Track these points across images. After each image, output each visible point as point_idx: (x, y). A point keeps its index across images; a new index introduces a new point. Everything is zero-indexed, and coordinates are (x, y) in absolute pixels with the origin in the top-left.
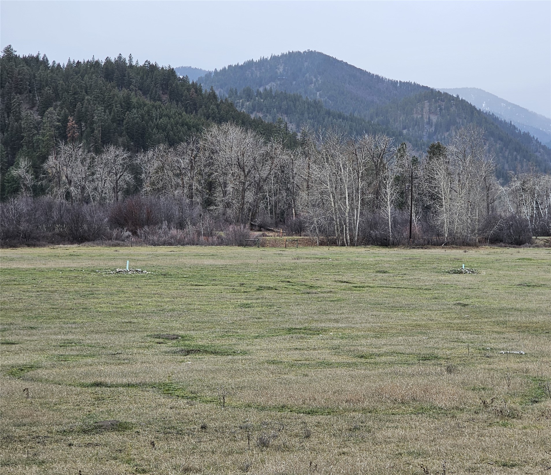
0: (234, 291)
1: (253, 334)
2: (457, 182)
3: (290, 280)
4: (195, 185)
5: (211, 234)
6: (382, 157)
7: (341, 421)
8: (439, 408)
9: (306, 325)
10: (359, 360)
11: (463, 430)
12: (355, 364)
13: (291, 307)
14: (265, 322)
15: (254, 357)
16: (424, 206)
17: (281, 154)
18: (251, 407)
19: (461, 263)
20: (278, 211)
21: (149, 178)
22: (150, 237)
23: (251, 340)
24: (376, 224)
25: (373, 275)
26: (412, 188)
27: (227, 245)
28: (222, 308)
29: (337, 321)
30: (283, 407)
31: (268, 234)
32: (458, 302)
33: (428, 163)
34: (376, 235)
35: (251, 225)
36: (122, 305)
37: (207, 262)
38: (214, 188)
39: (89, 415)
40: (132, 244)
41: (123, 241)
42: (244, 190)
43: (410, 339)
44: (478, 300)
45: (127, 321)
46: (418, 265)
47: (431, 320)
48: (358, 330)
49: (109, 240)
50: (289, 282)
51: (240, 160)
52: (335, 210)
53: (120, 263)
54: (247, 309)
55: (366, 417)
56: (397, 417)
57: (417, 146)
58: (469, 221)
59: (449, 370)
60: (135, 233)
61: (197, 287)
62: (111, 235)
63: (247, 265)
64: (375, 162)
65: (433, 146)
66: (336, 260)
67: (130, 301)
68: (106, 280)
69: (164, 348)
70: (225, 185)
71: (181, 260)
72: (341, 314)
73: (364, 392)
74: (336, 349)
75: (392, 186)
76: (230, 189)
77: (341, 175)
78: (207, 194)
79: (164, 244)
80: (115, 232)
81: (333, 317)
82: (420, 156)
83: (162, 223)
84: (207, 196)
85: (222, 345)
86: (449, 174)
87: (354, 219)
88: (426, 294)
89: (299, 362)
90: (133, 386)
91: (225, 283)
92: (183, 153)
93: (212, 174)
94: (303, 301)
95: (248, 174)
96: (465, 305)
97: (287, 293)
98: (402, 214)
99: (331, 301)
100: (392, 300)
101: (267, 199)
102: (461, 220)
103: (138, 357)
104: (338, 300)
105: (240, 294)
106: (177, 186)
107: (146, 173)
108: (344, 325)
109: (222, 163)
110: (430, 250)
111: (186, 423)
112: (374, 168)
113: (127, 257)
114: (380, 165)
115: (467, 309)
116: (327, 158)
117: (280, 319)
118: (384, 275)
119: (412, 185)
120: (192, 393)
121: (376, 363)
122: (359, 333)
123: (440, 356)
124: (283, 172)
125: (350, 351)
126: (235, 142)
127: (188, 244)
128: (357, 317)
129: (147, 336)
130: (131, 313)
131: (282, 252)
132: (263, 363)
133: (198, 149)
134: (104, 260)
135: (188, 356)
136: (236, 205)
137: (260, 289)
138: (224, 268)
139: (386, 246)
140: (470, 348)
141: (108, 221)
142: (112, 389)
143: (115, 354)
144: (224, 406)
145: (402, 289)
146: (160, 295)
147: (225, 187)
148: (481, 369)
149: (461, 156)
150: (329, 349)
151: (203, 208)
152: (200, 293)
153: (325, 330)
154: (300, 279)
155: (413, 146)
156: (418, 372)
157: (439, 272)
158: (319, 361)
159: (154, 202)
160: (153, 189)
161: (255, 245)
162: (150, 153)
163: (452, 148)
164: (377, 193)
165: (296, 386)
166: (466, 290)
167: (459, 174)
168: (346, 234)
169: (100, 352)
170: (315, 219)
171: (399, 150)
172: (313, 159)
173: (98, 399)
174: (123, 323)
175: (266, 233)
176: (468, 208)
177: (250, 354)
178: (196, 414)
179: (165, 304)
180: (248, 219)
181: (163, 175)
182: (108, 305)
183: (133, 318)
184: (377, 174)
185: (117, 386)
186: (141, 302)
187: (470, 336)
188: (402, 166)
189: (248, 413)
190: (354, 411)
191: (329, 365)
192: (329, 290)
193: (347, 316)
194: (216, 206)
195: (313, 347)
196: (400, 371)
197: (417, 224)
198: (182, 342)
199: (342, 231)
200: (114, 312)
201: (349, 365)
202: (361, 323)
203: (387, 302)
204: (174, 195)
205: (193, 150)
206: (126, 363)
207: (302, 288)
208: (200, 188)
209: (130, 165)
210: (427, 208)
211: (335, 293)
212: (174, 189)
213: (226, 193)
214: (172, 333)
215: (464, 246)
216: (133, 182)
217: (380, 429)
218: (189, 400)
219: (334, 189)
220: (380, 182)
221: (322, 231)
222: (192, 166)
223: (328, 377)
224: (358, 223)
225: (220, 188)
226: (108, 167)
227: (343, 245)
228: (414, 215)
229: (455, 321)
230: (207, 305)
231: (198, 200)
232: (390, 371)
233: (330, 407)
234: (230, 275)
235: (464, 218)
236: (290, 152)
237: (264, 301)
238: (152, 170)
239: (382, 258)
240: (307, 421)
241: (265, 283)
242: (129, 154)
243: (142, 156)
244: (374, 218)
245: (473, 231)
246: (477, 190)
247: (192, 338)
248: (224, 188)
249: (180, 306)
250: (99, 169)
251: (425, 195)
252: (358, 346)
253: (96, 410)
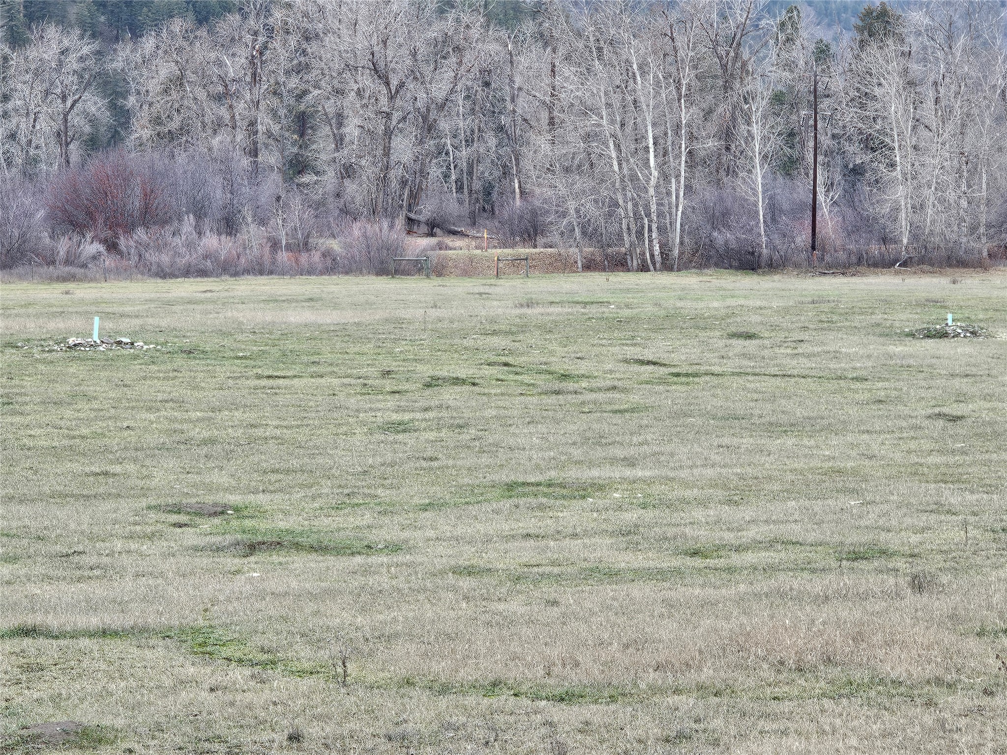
0: (367, 389)
1: (416, 500)
2: (930, 104)
3: (510, 360)
4: (265, 122)
5: (306, 246)
6: (739, 44)
7: (644, 718)
8: (893, 682)
9: (553, 474)
10: (690, 562)
11: (956, 736)
12: (678, 572)
13: (512, 429)
14: (448, 467)
15: (419, 559)
16: (846, 166)
17: (483, 39)
18: (413, 684)
19: (943, 311)
20: (477, 185)
21: (146, 107)
22: (152, 257)
23: (411, 515)
24: (726, 214)
25: (721, 343)
26: (816, 121)
27: (347, 273)
28: (337, 434)
29: (631, 462)
30: (494, 685)
31: (451, 244)
32: (937, 410)
33: (857, 57)
34: (726, 243)
35: (410, 221)
36: (85, 431)
37: (296, 317)
38: (312, 128)
39: (7, 708)
40: (107, 275)
41: (84, 266)
42: (389, 133)
43: (817, 506)
44: (988, 405)
45: (98, 470)
46: (835, 318)
47: (871, 458)
48: (686, 484)
49: (48, 264)
50: (506, 364)
51: (377, 56)
52: (622, 181)
53: (76, 323)
54: (400, 437)
55: (707, 707)
56: (786, 706)
57: (826, 15)
58: (964, 203)
59: (918, 584)
60: (112, 247)
61: (271, 382)
62: (53, 251)
63: (399, 322)
64: (720, 58)
65: (869, 13)
66: (627, 306)
67: (103, 418)
68: (41, 367)
69: (190, 537)
70: (340, 119)
71: (229, 314)
72: (641, 444)
73: (701, 644)
74: (629, 533)
75: (765, 117)
76: (351, 130)
77: (635, 91)
78: (294, 144)
79: (187, 272)
80: (63, 246)
81: (619, 452)
82: (835, 39)
83: (180, 220)
84: (295, 150)
85: (339, 530)
86: (911, 83)
87: (670, 204)
88: (856, 391)
89: (536, 569)
90: (115, 634)
91: (341, 370)
92: (233, 40)
93: (305, 92)
94: (545, 414)
95: (397, 92)
96: (955, 419)
97: (502, 394)
98: (793, 189)
99: (615, 412)
100: (769, 406)
101: (447, 154)
102: (942, 200)
103: (126, 560)
104: (633, 410)
105: (380, 397)
106: (218, 125)
107: (139, 93)
108: (648, 473)
109: (331, 65)
110: (865, 280)
111: (249, 726)
112: (720, 72)
113: (94, 308)
114: (733, 65)
115: (960, 429)
116: (600, 49)
117: (485, 460)
118: (748, 342)
119: (816, 113)
120: (262, 650)
121: (730, 570)
122: (688, 494)
123: (893, 547)
124: (487, 84)
125: (666, 539)
126: (364, 11)
127: (247, 271)
128: (683, 451)
129: (149, 508)
130: (107, 450)
131: (487, 289)
132: (442, 573)
133: (270, 31)
134: (37, 316)
135: (252, 559)
136: (369, 169)
137: (432, 383)
138: (342, 332)
139: (753, 269)
140: (970, 528)
141: (46, 219)
142: (62, 642)
143: (68, 555)
144: (344, 684)
145: (793, 380)
146: (180, 403)
147: (340, 125)
148: (999, 580)
149: (940, 37)
150: (612, 534)
151: (285, 181)
152: (278, 398)
153: (600, 487)
154: (536, 357)
155: (819, 13)
156: (838, 592)
157: (888, 333)
158: (585, 565)
159: (159, 166)
160: (158, 134)
161: (420, 271)
162: (149, 43)
163: (917, 17)
164: (727, 135)
165: (526, 631)
166: (958, 379)
167: (935, 83)
168: (650, 241)
169: (31, 550)
170: (572, 205)
171: (783, 24)
172: (562, 51)
173: (28, 668)
174: (87, 475)
175: (449, 241)
176: (959, 171)
177: (409, 550)
178: (275, 704)
179: (191, 426)
180: (401, 207)
181: (182, 98)
182: (50, 429)
183: (111, 462)
184: (727, 87)
185: (75, 635)
186: (132, 424)
187: (969, 497)
188: (790, 66)
189: (406, 700)
190: (677, 691)
191: (612, 575)
192: (609, 383)
193: (656, 449)
194: (317, 173)
195: (570, 530)
196: (791, 589)
197: (830, 212)
198: (235, 523)
199: (640, 233)
200: (65, 448)
201: (661, 575)
202: (691, 467)
203: (757, 412)
204: (210, 149)
205: (256, 33)
206: (97, 577)
207: (541, 381)
208: (276, 128)
209: (99, 74)
210: (857, 172)
211: (624, 390)
212: (210, 132)
213: (342, 140)
214: (210, 499)
215: (950, 266)
216: (106, 117)
217: (742, 736)
218: (257, 669)
219: (618, 126)
220: (734, 108)
221: (590, 233)
222: (254, 75)
223: (610, 608)
224: (679, 213)
225: (328, 128)
226: (43, 81)
227: (643, 268)
228: (821, 190)
229: (931, 460)
230: (298, 426)
231: (272, 160)
232: (766, 589)
233: (615, 682)
234: (356, 349)
235: (951, 196)
236: (503, 34)
237: (444, 414)
238: (154, 86)
239: (742, 302)
240: (556, 719)
241: (446, 368)
242: (96, 46)
243: (128, 51)
244: (721, 199)
245: (973, 229)
246: (983, 122)
247: (260, 512)
248: (338, 129)
249: (230, 430)
250: (19, 86)
251: (850, 139)
252: (685, 525)
253: (24, 698)
